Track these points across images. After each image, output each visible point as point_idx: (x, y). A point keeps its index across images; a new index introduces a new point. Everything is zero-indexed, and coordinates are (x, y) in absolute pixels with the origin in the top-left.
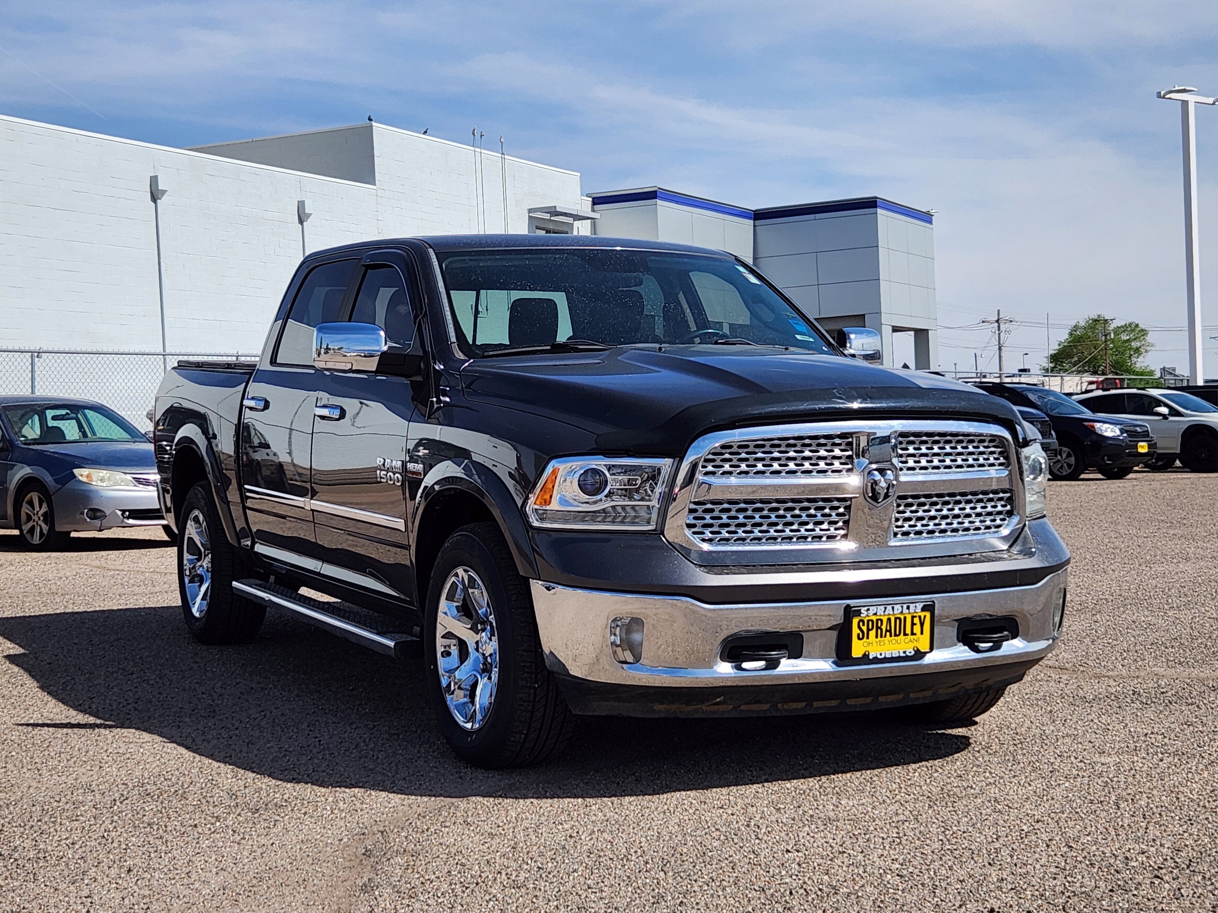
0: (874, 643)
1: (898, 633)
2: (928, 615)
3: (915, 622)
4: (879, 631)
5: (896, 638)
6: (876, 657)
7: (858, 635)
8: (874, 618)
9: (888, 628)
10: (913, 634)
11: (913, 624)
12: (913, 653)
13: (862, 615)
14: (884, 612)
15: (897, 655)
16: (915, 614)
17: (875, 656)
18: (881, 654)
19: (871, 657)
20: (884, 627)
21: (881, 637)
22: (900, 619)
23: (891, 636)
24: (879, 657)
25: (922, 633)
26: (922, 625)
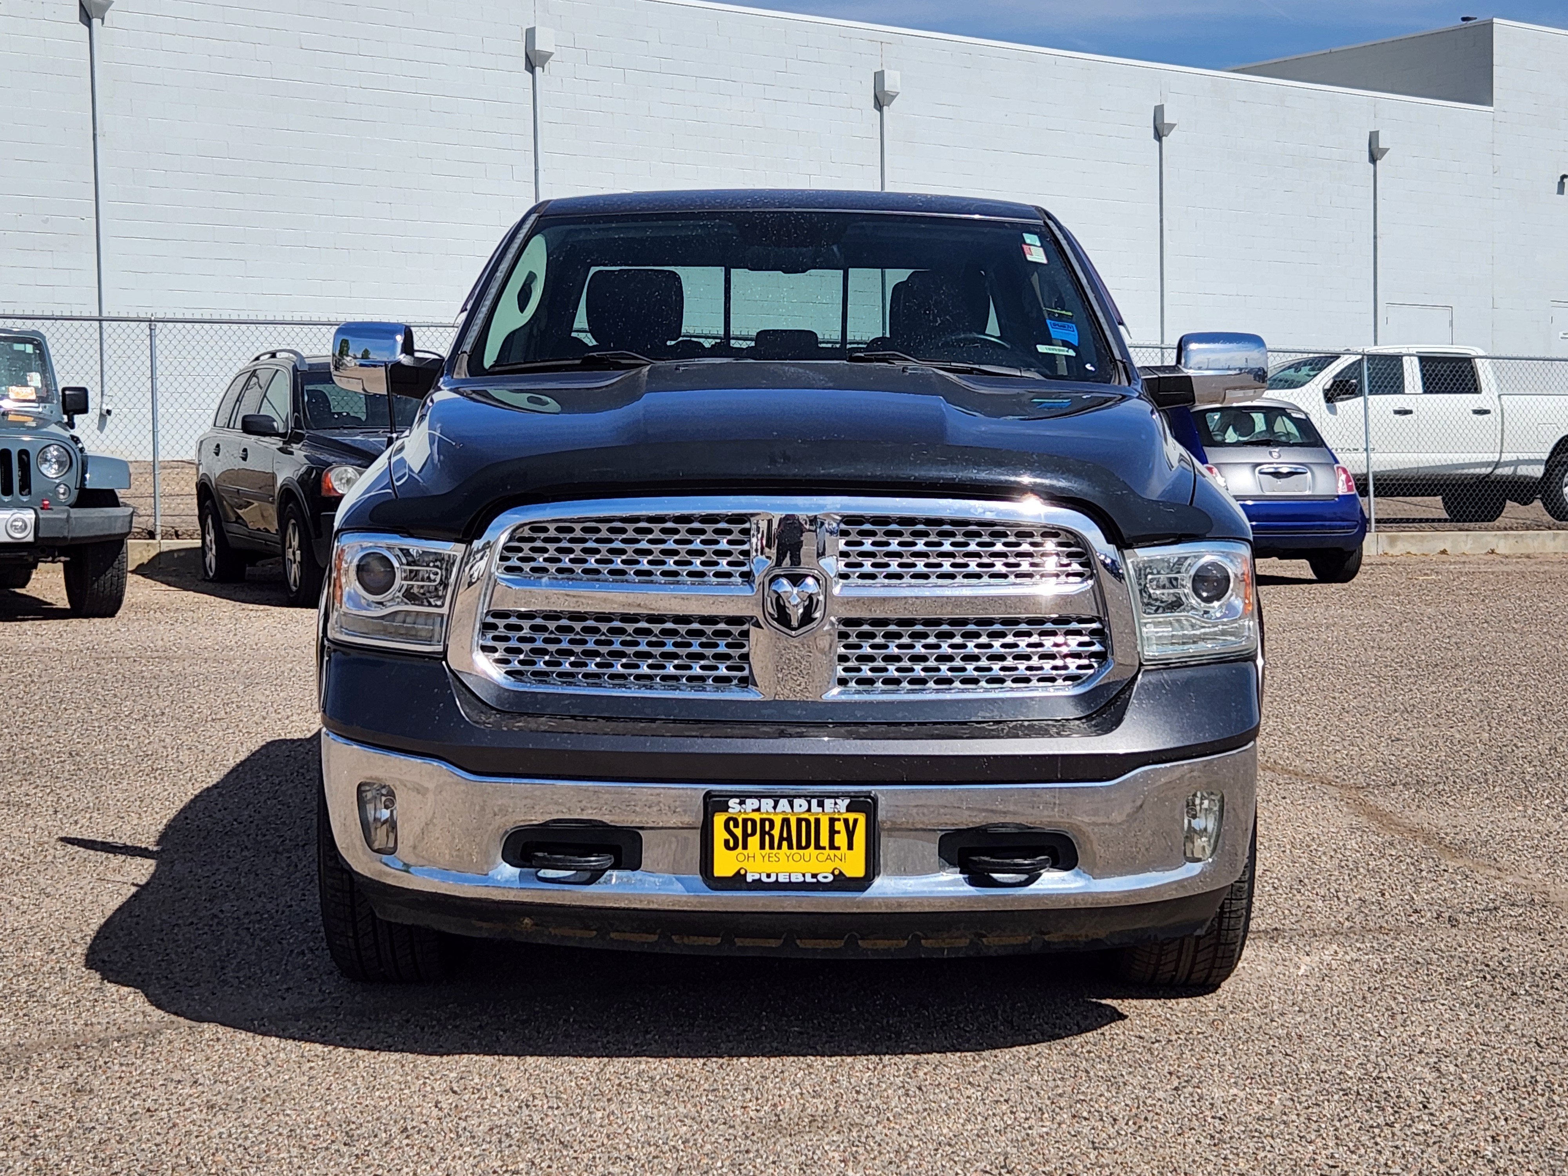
0: (759, 858)
1: (804, 844)
2: (862, 818)
3: (836, 828)
4: (767, 837)
5: (801, 852)
6: (760, 880)
7: (727, 842)
8: (757, 817)
9: (785, 835)
10: (832, 846)
11: (833, 832)
12: (831, 878)
13: (730, 810)
14: (775, 807)
15: (801, 879)
16: (836, 816)
17: (757, 877)
18: (769, 876)
19: (749, 879)
20: (776, 833)
21: (772, 847)
22: (808, 822)
23: (790, 847)
24: (764, 879)
25: (850, 847)
26: (850, 834)
